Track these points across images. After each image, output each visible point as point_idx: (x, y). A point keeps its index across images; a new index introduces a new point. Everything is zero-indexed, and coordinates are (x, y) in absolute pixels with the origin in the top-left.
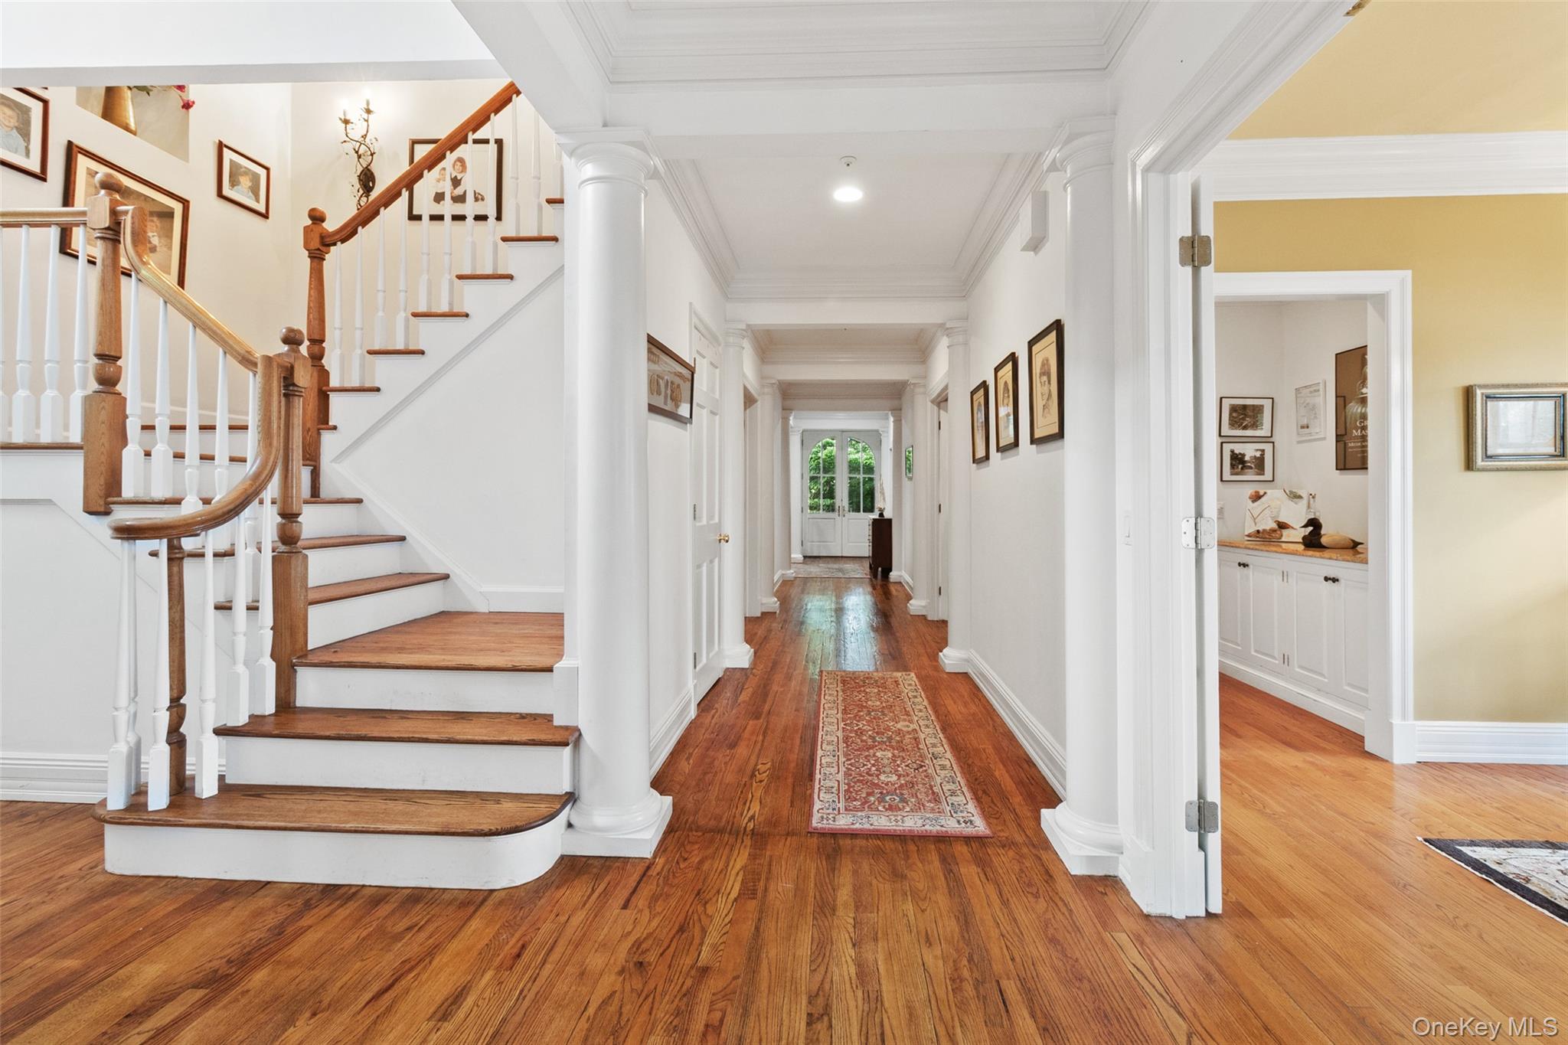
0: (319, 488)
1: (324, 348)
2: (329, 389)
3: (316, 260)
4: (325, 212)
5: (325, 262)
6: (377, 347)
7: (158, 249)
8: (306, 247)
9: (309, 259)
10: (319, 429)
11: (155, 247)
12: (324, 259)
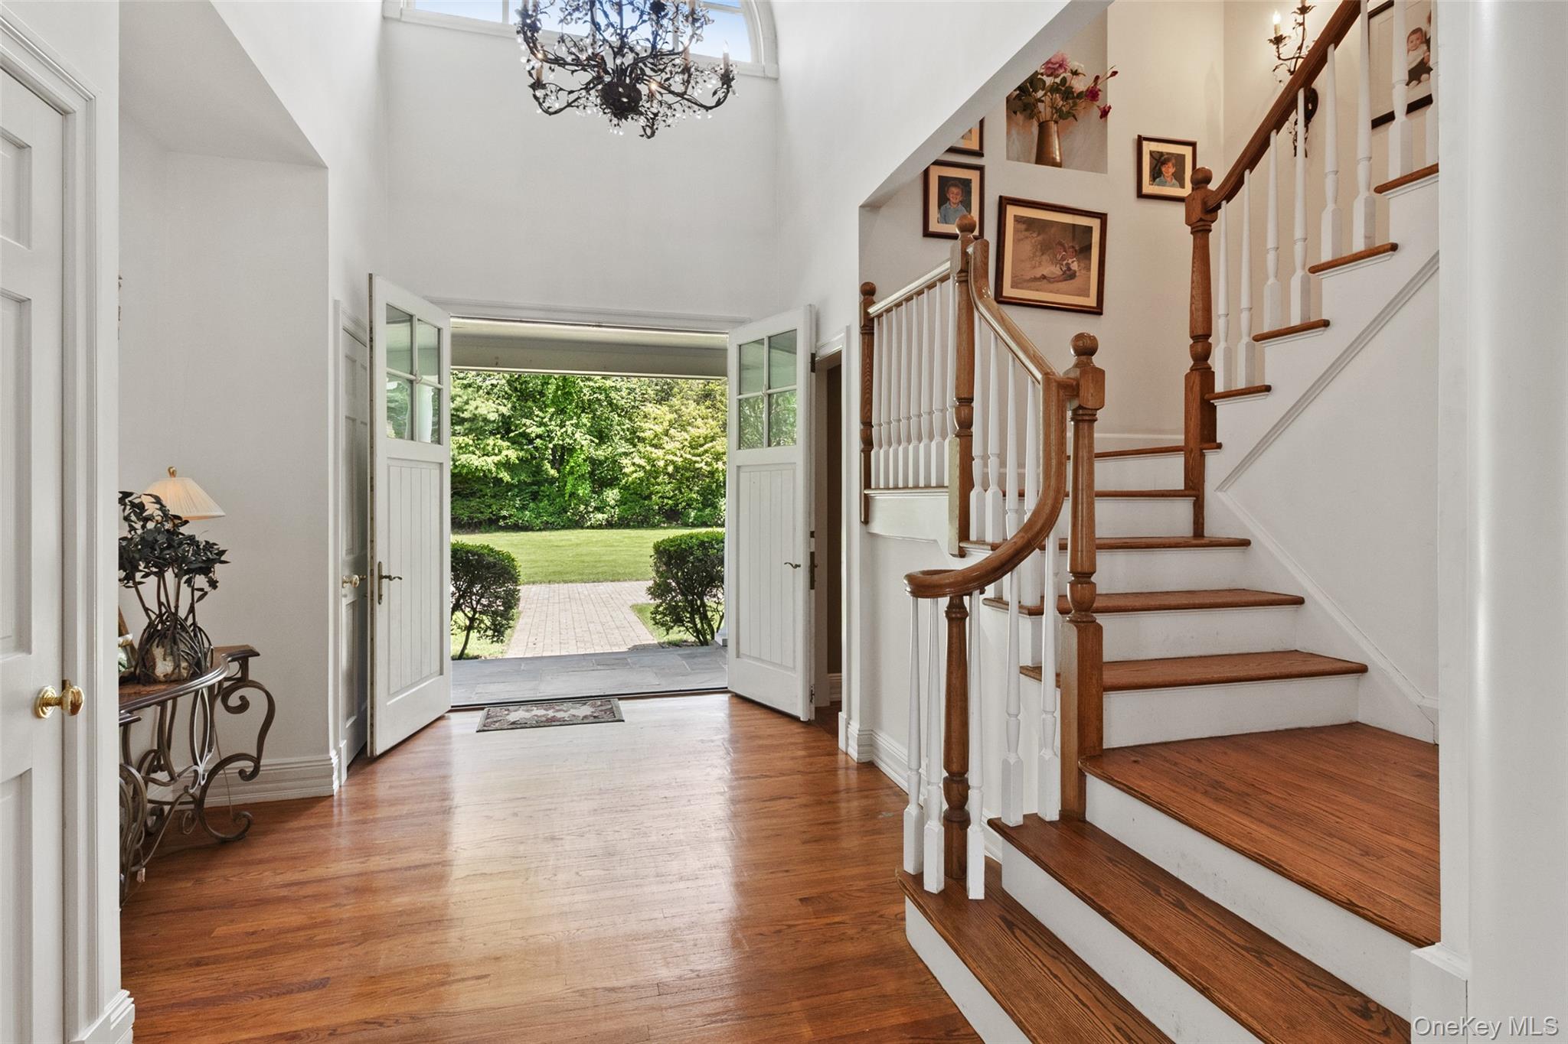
0: (1203, 524)
1: (1210, 344)
2: (1212, 395)
3: (1199, 234)
4: (1212, 170)
5: (1211, 234)
6: (1266, 329)
7: (1077, 274)
8: (1187, 223)
9: (1192, 236)
10: (1202, 449)
11: (1075, 272)
12: (1211, 231)
